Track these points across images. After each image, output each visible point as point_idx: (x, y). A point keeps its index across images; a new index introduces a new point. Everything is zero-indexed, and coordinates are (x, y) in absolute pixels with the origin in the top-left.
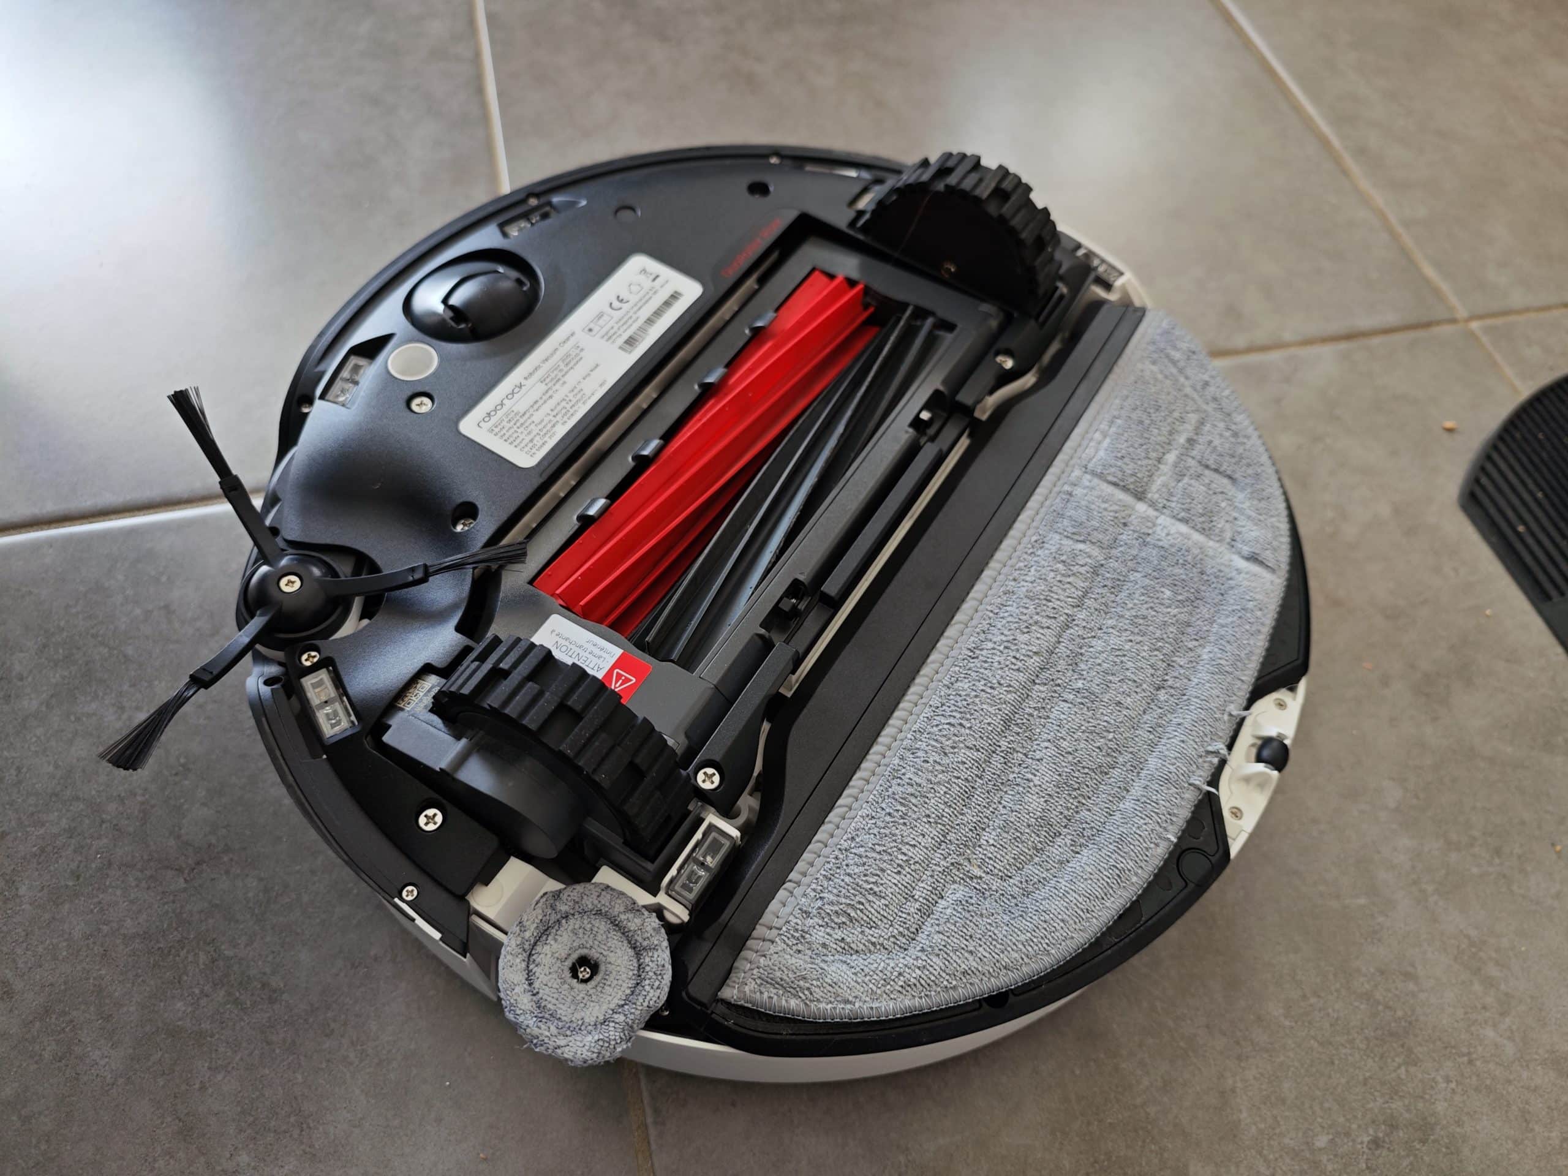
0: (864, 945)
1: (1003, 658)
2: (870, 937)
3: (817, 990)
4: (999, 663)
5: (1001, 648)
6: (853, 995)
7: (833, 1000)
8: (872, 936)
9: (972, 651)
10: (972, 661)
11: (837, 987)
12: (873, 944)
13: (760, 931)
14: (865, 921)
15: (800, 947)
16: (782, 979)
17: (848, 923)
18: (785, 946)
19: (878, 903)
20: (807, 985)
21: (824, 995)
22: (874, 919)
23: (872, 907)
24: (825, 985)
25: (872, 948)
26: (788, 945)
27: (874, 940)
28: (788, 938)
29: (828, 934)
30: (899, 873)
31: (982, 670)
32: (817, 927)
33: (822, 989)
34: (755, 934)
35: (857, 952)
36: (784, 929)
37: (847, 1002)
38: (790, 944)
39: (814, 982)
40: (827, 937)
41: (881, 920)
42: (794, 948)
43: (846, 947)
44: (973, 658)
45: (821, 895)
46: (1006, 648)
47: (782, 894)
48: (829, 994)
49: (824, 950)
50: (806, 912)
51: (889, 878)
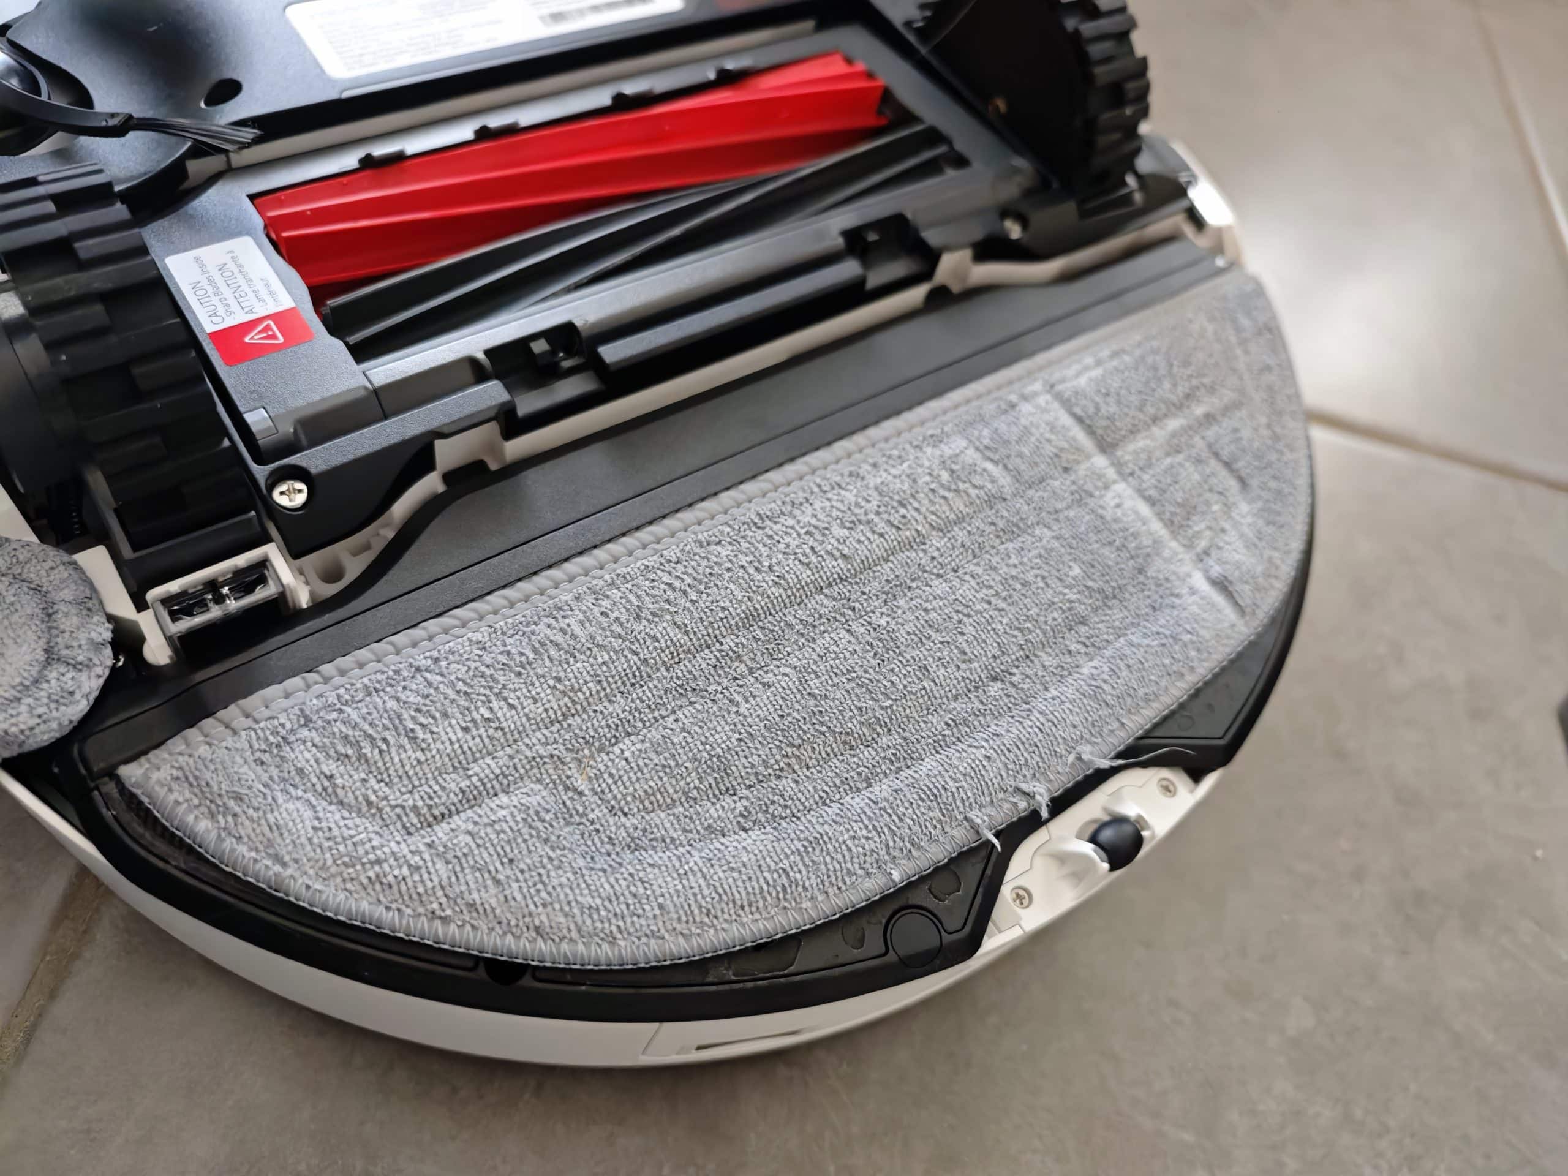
0: (356, 798)
1: (796, 542)
2: (370, 792)
3: (247, 823)
4: (788, 546)
5: (803, 531)
6: (295, 856)
7: (261, 848)
8: (375, 792)
9: (762, 518)
10: (754, 529)
11: (276, 834)
12: (369, 803)
13: (232, 712)
14: (378, 768)
15: (266, 757)
16: (208, 784)
17: (354, 759)
18: (247, 746)
19: (410, 752)
20: (237, 809)
21: (253, 835)
22: (391, 772)
23: (399, 755)
24: (263, 821)
25: (365, 809)
26: (251, 747)
27: (373, 798)
28: (258, 739)
29: (317, 761)
30: (466, 730)
31: (760, 546)
32: (309, 744)
33: (255, 826)
35: (341, 803)
36: (262, 725)
37: (278, 859)
38: (256, 746)
39: (251, 812)
40: (312, 762)
41: (400, 777)
42: (258, 754)
43: (330, 790)
44: (759, 528)
45: (343, 707)
46: (807, 533)
47: (296, 682)
48: (261, 838)
49: (297, 779)
50: (306, 717)
51: (449, 730)
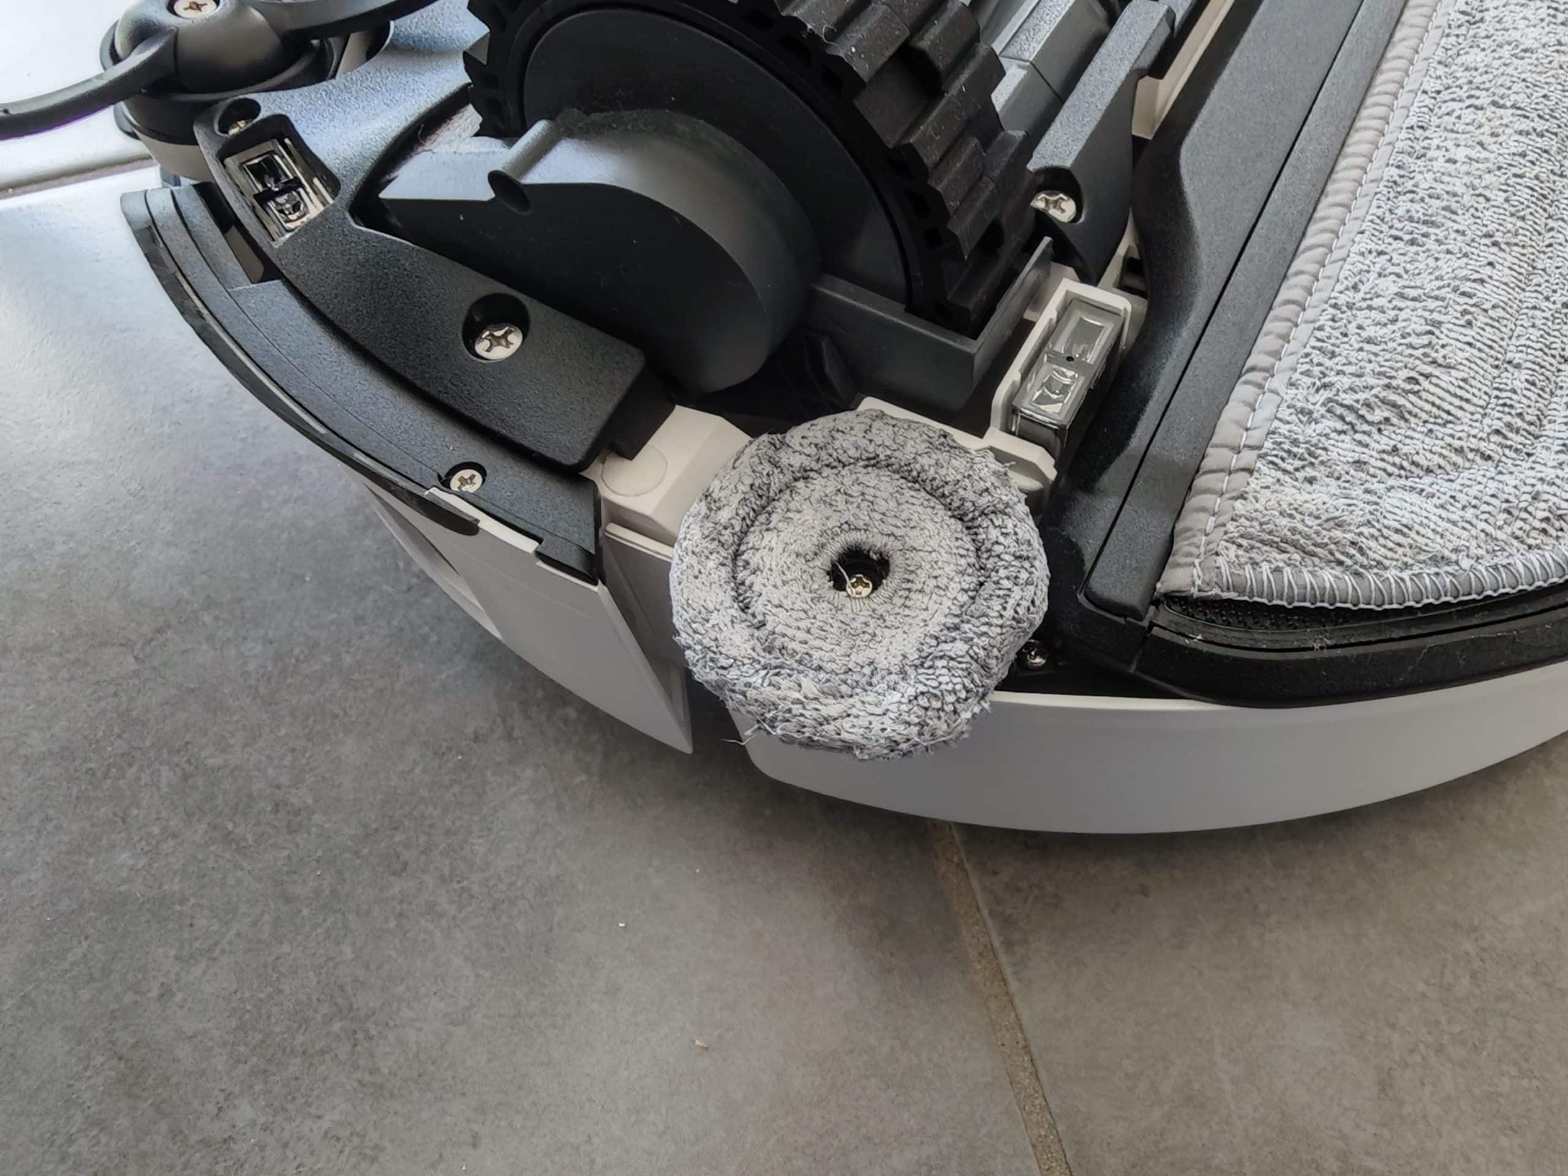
0: (1441, 455)
2: (1449, 440)
3: (1372, 544)
8: (1452, 436)
12: (1459, 451)
13: (1215, 457)
14: (1428, 413)
15: (1309, 472)
16: (1293, 530)
17: (1395, 420)
18: (1279, 474)
19: (1445, 377)
20: (1349, 536)
22: (1446, 406)
23: (1437, 385)
24: (1385, 532)
25: (1459, 460)
26: (1285, 471)
27: (1457, 444)
28: (1283, 459)
30: (1469, 324)
32: (1333, 435)
33: (1382, 540)
34: (1207, 464)
36: (1268, 444)
37: (1438, 560)
38: (1290, 468)
40: (1360, 449)
41: (1461, 408)
43: (1405, 464)
45: (1326, 380)
47: (1242, 391)
49: (1361, 474)
